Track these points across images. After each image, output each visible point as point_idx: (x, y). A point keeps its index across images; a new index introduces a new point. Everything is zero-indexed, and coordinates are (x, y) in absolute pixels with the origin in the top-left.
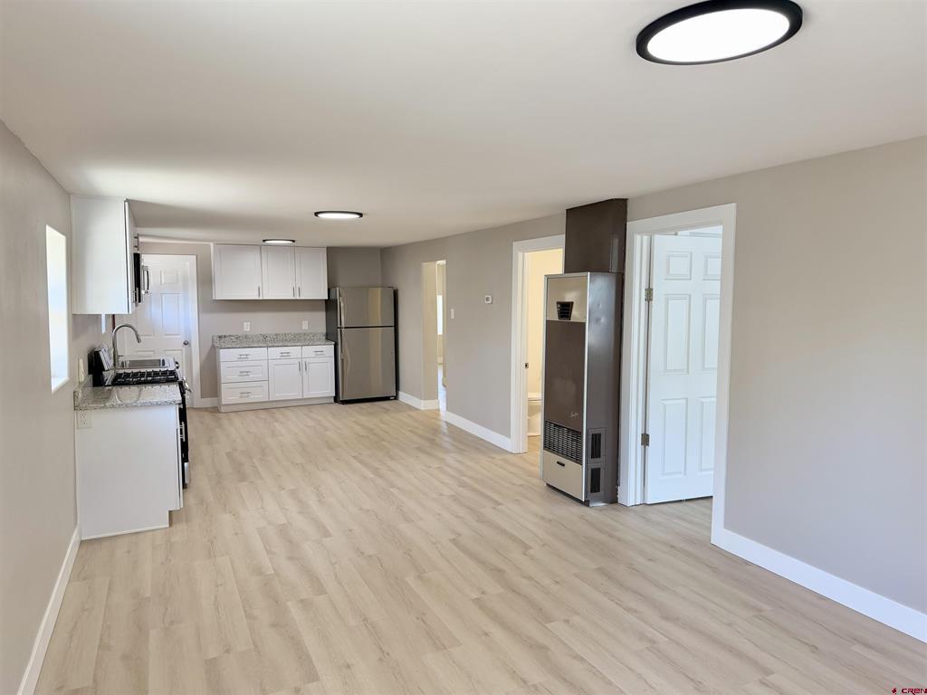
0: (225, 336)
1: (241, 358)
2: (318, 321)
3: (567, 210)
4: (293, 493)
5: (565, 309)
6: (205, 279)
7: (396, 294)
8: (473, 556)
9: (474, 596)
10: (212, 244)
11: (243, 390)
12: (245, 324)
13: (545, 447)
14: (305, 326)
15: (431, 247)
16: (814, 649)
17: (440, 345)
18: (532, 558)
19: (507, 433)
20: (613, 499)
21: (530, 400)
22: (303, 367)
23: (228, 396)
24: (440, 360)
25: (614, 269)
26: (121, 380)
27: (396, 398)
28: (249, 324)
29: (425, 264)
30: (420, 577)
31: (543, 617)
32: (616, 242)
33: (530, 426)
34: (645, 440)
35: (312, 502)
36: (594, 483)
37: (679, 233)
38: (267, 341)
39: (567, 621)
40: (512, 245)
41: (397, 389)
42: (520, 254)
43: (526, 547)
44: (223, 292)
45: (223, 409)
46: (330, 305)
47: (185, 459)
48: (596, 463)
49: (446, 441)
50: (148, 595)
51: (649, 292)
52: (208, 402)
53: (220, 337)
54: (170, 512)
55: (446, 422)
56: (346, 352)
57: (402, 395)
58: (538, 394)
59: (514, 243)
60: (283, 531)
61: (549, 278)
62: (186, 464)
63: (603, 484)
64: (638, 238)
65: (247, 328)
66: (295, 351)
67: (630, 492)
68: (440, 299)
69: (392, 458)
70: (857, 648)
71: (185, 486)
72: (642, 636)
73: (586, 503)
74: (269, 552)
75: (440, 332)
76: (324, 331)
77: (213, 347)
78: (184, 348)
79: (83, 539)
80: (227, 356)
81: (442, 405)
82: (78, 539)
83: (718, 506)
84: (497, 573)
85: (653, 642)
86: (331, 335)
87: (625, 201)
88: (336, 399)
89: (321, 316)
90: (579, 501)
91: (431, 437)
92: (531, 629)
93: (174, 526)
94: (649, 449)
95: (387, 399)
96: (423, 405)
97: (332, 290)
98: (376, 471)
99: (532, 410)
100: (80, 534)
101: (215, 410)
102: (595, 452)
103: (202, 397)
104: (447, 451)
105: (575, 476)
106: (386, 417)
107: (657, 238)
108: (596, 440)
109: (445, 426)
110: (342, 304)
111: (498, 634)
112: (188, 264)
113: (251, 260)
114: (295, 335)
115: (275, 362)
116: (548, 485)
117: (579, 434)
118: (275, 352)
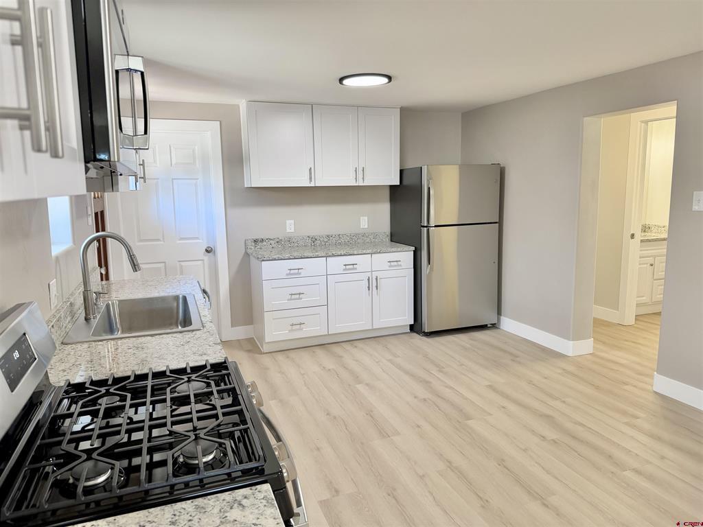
0: (262, 240)
1: (294, 273)
6: (234, 158)
10: (242, 103)
11: (296, 321)
12: (288, 222)
14: (364, 223)
22: (373, 284)
23: (273, 329)
27: (498, 325)
28: (291, 221)
41: (499, 313)
44: (259, 176)
52: (241, 331)
53: (255, 241)
65: (290, 227)
66: (363, 261)
76: (388, 231)
77: (247, 255)
78: (206, 258)
80: (272, 272)
88: (416, 328)
95: (483, 327)
103: (232, 326)
112: (208, 136)
114: (352, 237)
118: (336, 263)
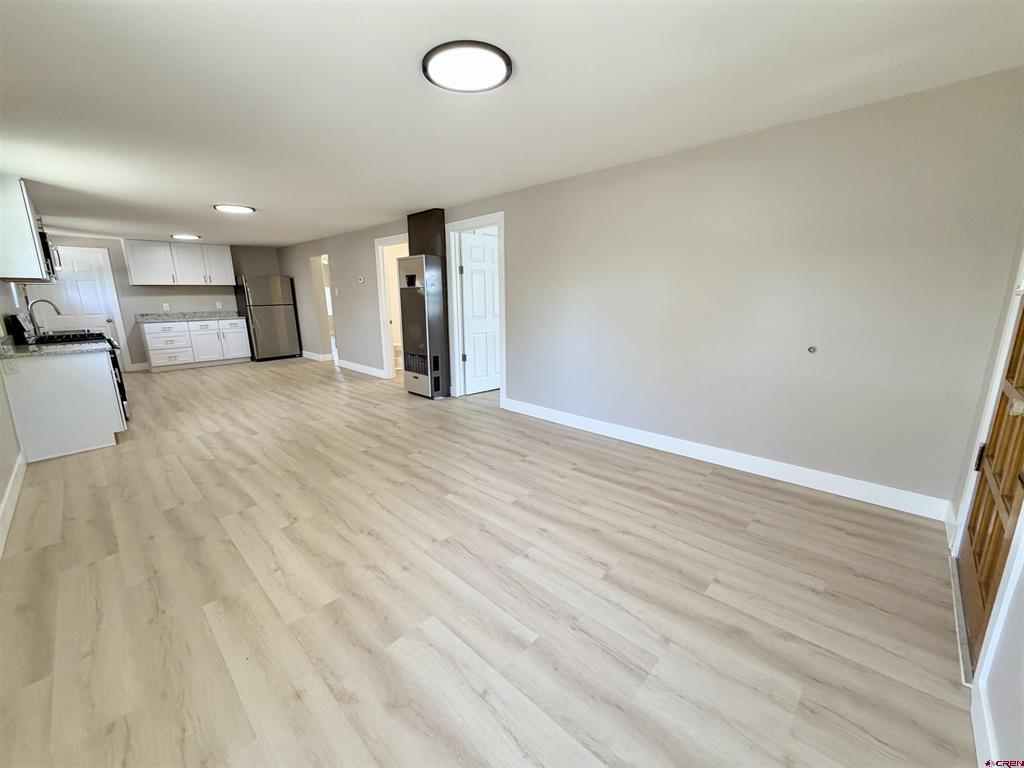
0: (147, 315)
1: (164, 330)
2: (231, 302)
3: (409, 216)
4: (224, 415)
5: (411, 280)
6: (120, 270)
7: (292, 281)
8: (363, 432)
9: (363, 449)
10: (122, 240)
11: (170, 355)
12: (164, 305)
13: (406, 369)
14: (219, 306)
15: (316, 245)
16: (548, 443)
17: (330, 322)
18: (399, 428)
19: (381, 367)
20: (448, 395)
21: (395, 347)
22: (221, 336)
23: (156, 360)
24: (332, 332)
25: (440, 254)
26: (45, 340)
27: (301, 355)
28: (166, 304)
29: (312, 258)
30: (326, 445)
31: (406, 453)
32: (439, 237)
33: (396, 364)
34: (464, 358)
35: (241, 418)
36: (436, 386)
37: (477, 231)
38: (185, 317)
39: (420, 453)
40: (374, 242)
41: (301, 349)
42: (380, 248)
43: (395, 424)
44: (137, 278)
45: (154, 370)
46: (238, 290)
47: (124, 398)
48: (438, 373)
49: (340, 377)
50: (104, 485)
51: (461, 269)
52: (139, 366)
53: (142, 315)
54: (115, 434)
55: (341, 368)
56: (257, 323)
57: (304, 352)
58: (399, 343)
59: (376, 240)
60: (218, 435)
61: (400, 260)
62: (125, 403)
63: (442, 386)
64: (452, 234)
65: (166, 307)
66: (212, 324)
67: (457, 389)
68: (328, 290)
69: (300, 389)
70: (567, 440)
71: (127, 419)
72: (462, 452)
73: (432, 398)
74: (209, 448)
75: (330, 313)
76: (236, 309)
77: (137, 323)
78: (108, 325)
79: (30, 461)
80: (149, 329)
81: (336, 358)
82: (24, 462)
83: (503, 392)
84: (378, 437)
85: (467, 454)
86: (242, 312)
87: (443, 210)
88: (253, 358)
89: (232, 298)
90: (429, 398)
91: (328, 375)
92: (398, 459)
93: (120, 444)
94: (466, 363)
95: (294, 356)
96: (321, 358)
97: (239, 278)
98: (288, 397)
99: (396, 354)
100: (26, 457)
101: (147, 371)
102: (436, 367)
103: (132, 363)
104: (341, 382)
105: (425, 383)
106: (293, 367)
107: (463, 235)
108: (435, 360)
109: (338, 370)
110: (248, 289)
111: (377, 464)
112: (100, 256)
113: (162, 255)
114: (211, 313)
115: (194, 333)
116: (410, 393)
117: (426, 357)
118: (195, 325)
